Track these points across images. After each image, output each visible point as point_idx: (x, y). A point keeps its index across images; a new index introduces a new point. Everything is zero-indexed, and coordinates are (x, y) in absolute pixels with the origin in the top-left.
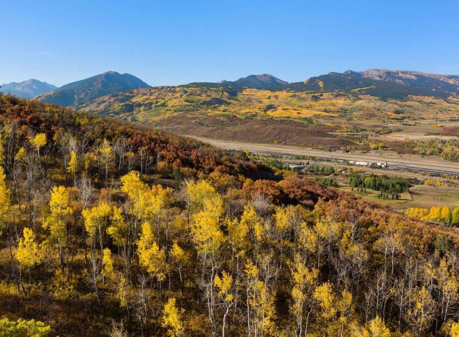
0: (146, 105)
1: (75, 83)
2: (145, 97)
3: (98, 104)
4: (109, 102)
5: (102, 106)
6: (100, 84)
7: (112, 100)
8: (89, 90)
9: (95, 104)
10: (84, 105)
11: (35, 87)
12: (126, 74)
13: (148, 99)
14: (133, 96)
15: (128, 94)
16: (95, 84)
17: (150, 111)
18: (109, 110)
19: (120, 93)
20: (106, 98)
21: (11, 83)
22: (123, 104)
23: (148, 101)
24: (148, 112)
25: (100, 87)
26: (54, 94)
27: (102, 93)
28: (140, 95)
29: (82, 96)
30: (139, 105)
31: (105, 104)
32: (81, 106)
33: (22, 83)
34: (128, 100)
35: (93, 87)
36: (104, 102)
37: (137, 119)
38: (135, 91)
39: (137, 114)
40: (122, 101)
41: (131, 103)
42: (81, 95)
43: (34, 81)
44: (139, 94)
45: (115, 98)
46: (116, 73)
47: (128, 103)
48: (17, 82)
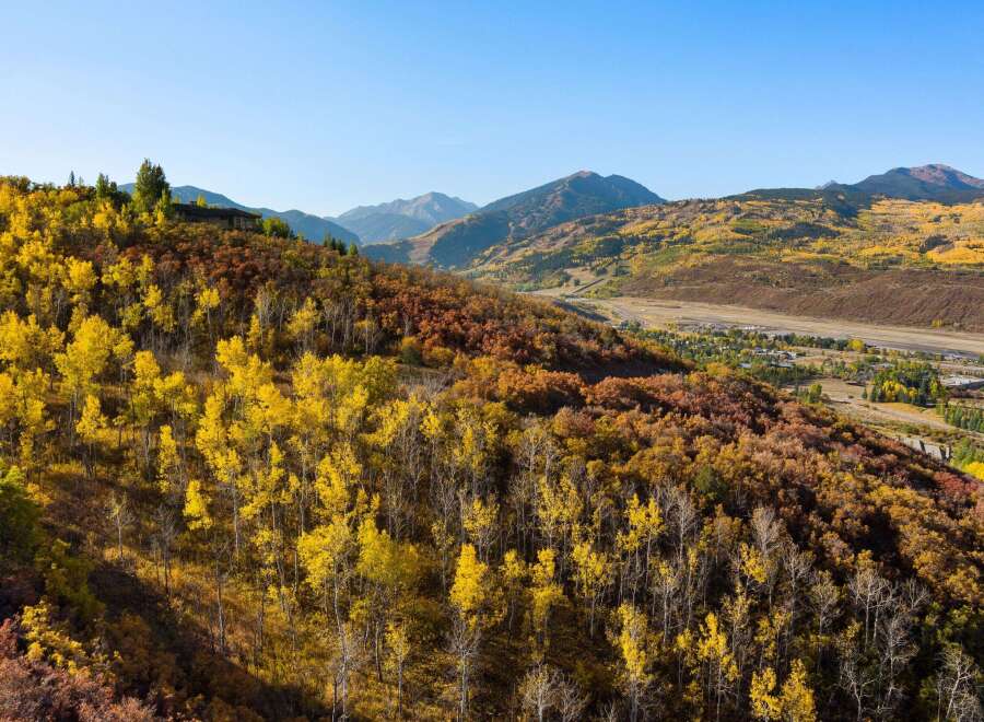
0: (649, 241)
1: (512, 197)
2: (649, 224)
3: (553, 239)
4: (575, 236)
5: (560, 244)
6: (560, 198)
7: (581, 230)
8: (539, 211)
9: (547, 239)
10: (525, 242)
11: (437, 207)
12: (614, 178)
13: (654, 228)
14: (624, 223)
15: (613, 218)
16: (550, 198)
17: (656, 252)
18: (573, 252)
19: (597, 216)
20: (568, 227)
21: (394, 203)
22: (601, 238)
23: (655, 232)
24: (653, 256)
25: (559, 204)
26: (469, 220)
27: (561, 217)
28: (639, 220)
29: (523, 225)
30: (635, 241)
31: (566, 239)
32: (518, 244)
33: (416, 199)
34: (610, 230)
35: (547, 204)
36: (564, 235)
37: (629, 270)
38: (629, 211)
39: (629, 258)
40: (600, 232)
41: (618, 237)
42: (520, 222)
43: (437, 197)
44: (636, 217)
45: (587, 227)
46: (594, 176)
47: (611, 236)
48: (405, 199)
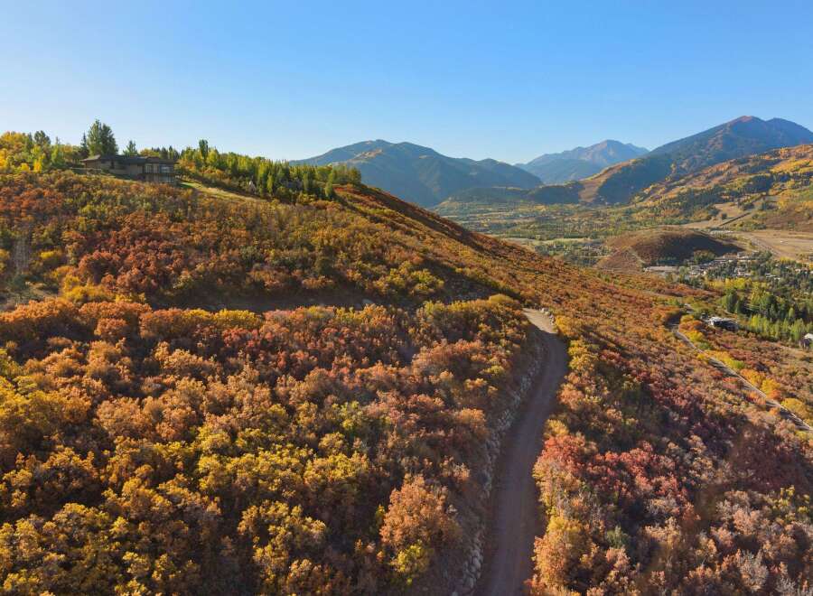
0: (800, 177)
1: (678, 141)
2: (801, 162)
3: (708, 178)
4: (729, 175)
5: (716, 181)
6: (720, 141)
7: (735, 169)
8: (700, 154)
9: (703, 178)
10: (682, 181)
11: (611, 153)
12: (776, 120)
13: (806, 166)
14: (779, 161)
15: (767, 158)
16: (711, 141)
17: (805, 187)
18: (724, 189)
19: (752, 156)
20: (724, 166)
21: (575, 150)
22: (752, 176)
23: (806, 169)
24: (800, 191)
25: (719, 146)
26: (634, 163)
27: (721, 158)
28: (791, 159)
29: (683, 166)
30: (785, 178)
31: (721, 177)
32: (675, 183)
33: (593, 147)
34: (763, 169)
35: (708, 147)
36: (719, 174)
37: (773, 204)
38: (783, 151)
39: (777, 194)
40: (753, 171)
41: (769, 175)
42: (682, 163)
43: (611, 143)
44: (789, 156)
45: (741, 166)
46: (755, 120)
47: (763, 174)
48: (585, 146)
